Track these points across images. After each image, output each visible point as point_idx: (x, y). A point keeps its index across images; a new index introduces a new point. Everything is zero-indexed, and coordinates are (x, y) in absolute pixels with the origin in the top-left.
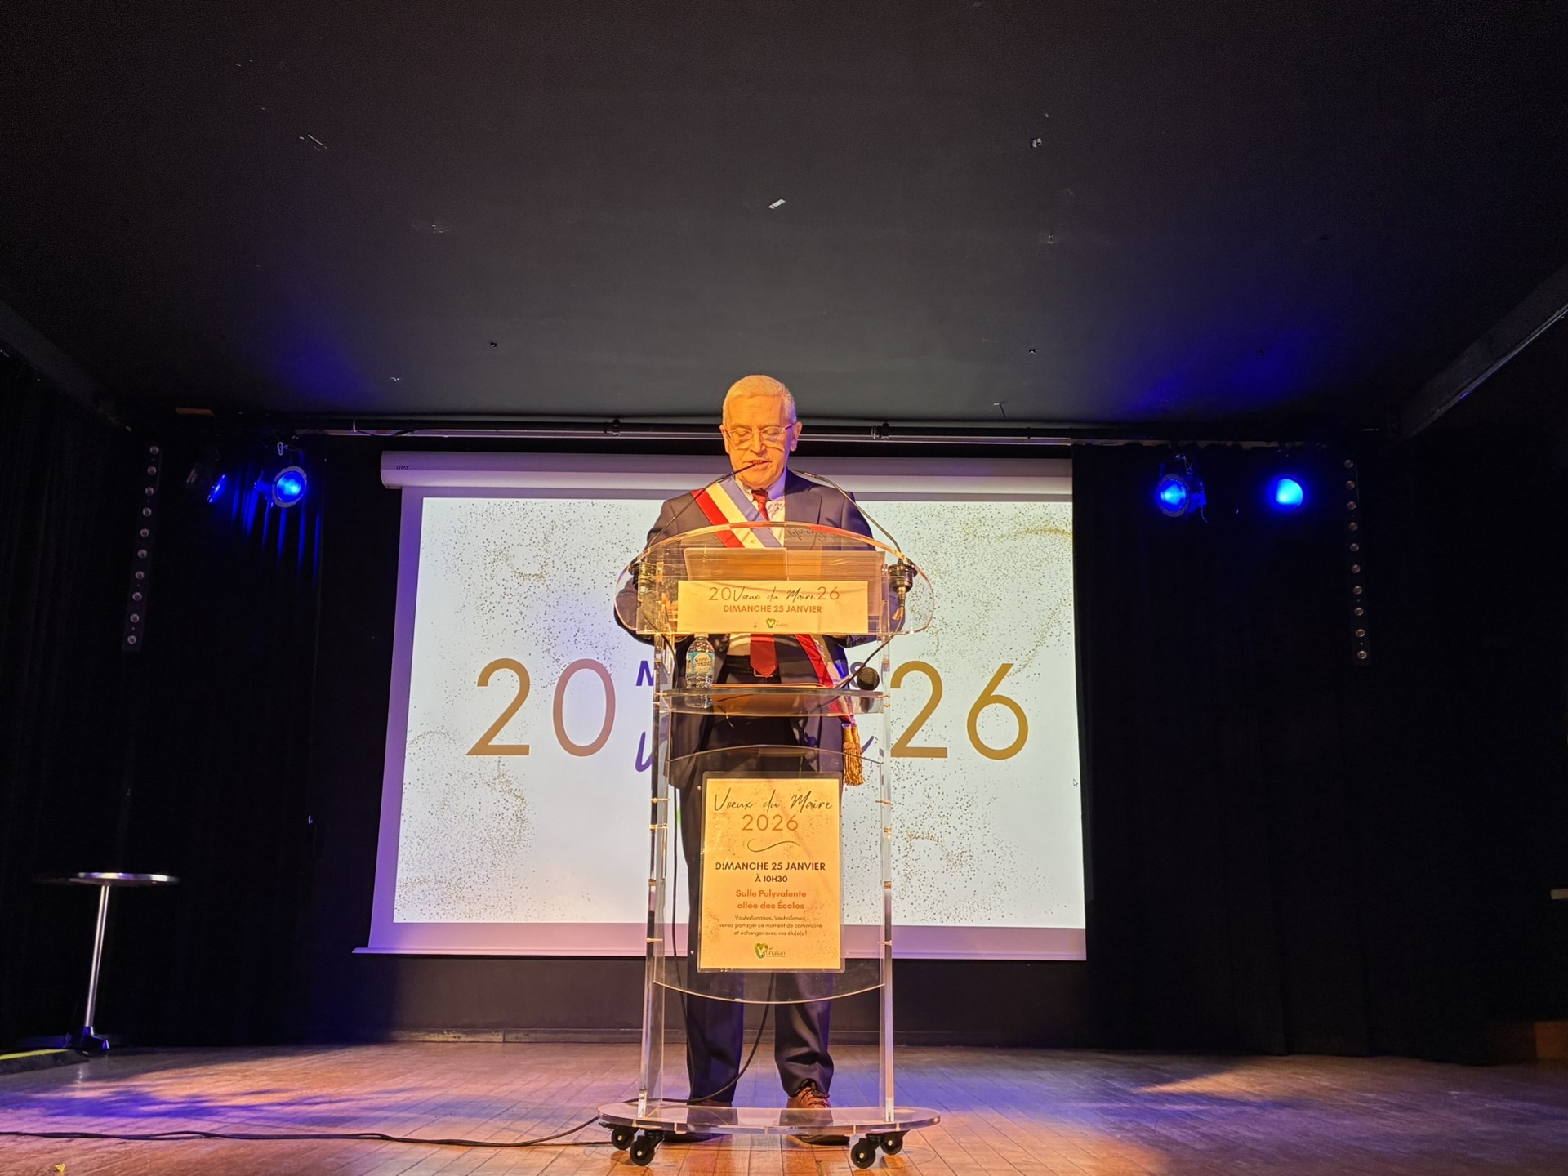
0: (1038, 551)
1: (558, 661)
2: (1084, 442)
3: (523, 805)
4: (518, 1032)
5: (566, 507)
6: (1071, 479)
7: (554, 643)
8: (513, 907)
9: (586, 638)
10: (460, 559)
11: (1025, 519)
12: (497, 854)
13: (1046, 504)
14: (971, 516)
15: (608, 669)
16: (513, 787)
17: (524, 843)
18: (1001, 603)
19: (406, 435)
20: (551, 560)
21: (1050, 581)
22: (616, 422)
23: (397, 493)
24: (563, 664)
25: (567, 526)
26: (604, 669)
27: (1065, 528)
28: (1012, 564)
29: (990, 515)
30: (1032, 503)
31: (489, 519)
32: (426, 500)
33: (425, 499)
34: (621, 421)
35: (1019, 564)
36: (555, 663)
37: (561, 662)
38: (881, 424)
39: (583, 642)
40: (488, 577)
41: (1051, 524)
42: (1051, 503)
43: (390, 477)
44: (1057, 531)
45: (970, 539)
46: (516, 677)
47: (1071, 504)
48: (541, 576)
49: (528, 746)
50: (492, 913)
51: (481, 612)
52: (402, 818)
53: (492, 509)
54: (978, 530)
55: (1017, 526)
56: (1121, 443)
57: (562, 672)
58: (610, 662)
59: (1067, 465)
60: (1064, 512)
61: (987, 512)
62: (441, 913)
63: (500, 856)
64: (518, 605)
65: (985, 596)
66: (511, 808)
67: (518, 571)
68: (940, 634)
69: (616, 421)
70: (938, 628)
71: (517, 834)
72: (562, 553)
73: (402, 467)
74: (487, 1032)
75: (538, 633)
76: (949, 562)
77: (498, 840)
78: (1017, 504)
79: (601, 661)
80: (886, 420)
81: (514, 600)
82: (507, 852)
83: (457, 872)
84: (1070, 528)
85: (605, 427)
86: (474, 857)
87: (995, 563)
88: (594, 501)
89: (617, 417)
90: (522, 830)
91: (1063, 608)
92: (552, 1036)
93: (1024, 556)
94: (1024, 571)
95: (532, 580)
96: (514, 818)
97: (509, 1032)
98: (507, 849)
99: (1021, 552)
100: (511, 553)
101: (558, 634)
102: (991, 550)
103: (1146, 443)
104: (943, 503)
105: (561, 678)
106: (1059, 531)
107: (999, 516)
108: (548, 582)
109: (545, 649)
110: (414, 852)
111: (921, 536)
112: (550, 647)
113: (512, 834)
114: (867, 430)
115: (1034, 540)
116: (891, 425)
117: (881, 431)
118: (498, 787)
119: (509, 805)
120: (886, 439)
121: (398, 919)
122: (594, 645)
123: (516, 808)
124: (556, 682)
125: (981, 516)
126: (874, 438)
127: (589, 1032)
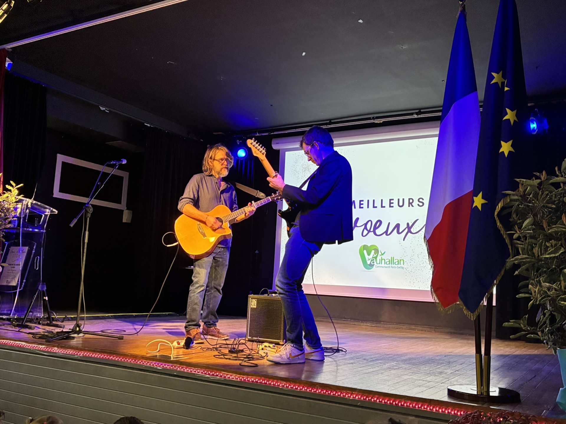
10: (296, 170)
19: (272, 134)
22: (330, 122)
23: (278, 152)
32: (286, 153)
34: (332, 121)
38: (417, 111)
43: (275, 147)
73: (277, 143)
85: (326, 124)
89: (330, 120)
114: (412, 114)
116: (422, 111)
117: (417, 114)
120: (419, 116)
126: (415, 116)
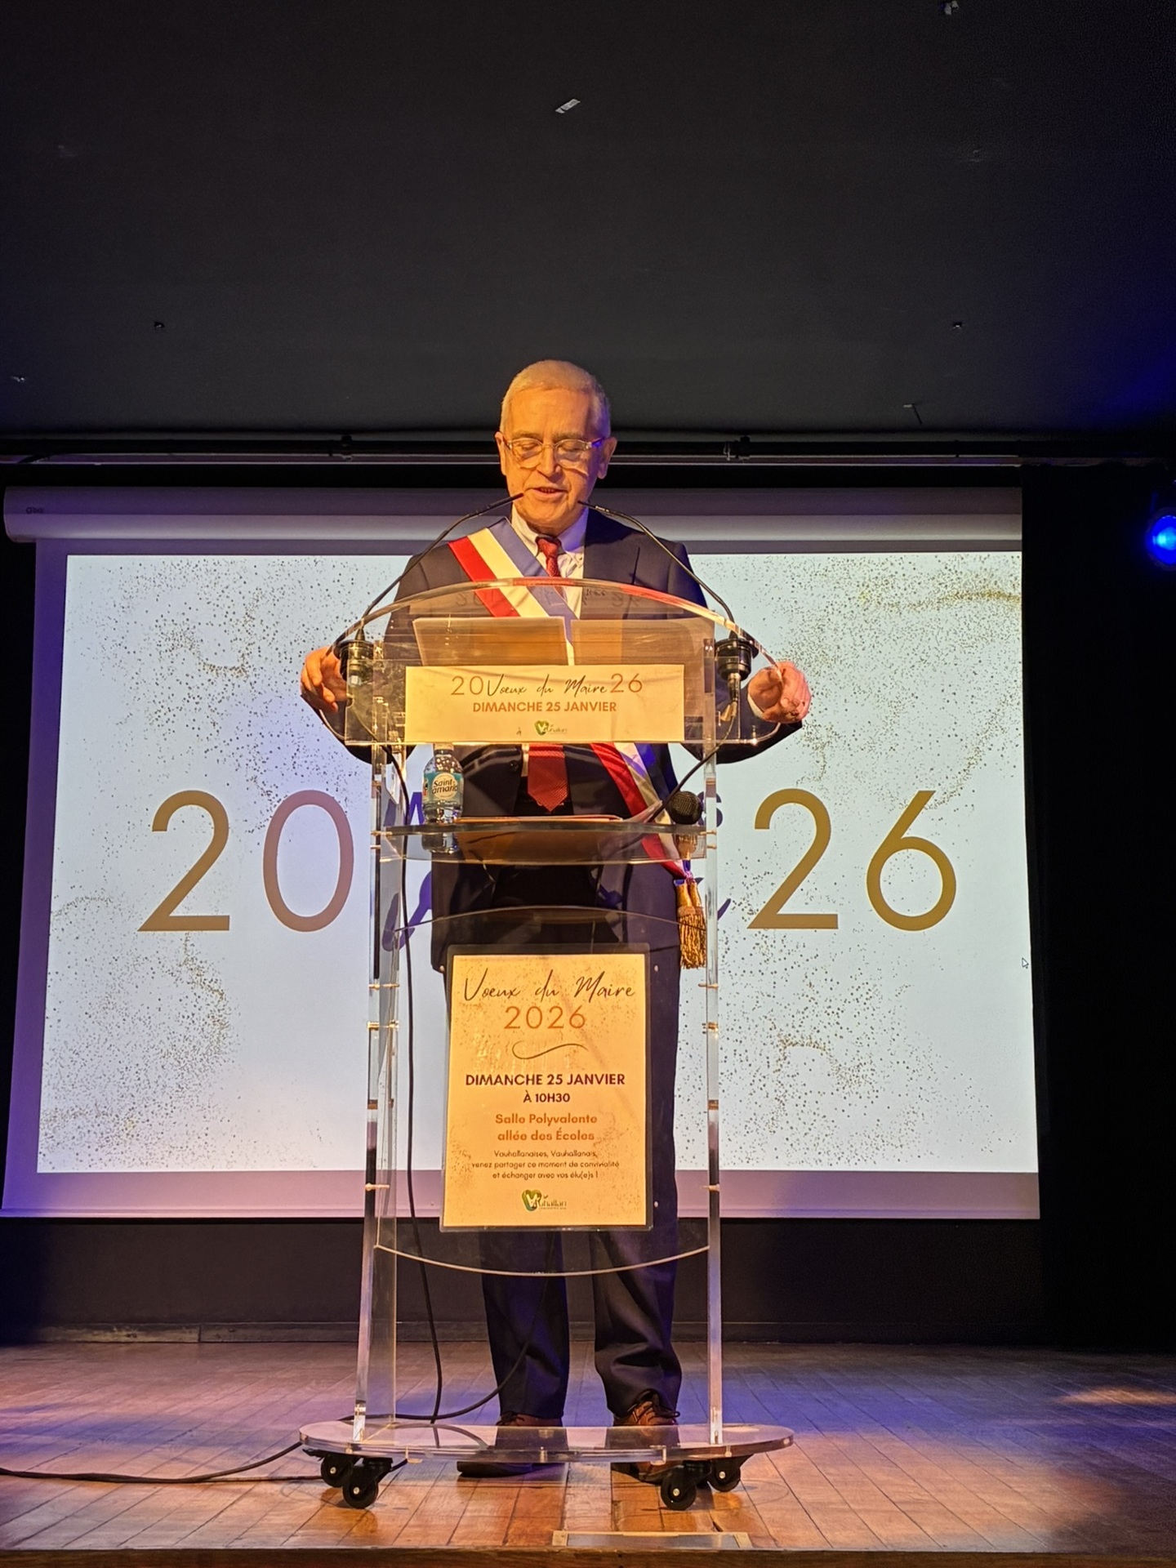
0: (972, 625)
1: (268, 793)
2: (1038, 461)
3: (221, 1003)
4: (220, 1328)
5: (277, 568)
6: (1019, 518)
7: (265, 767)
8: (209, 1149)
9: (309, 759)
10: (124, 645)
11: (954, 577)
12: (186, 1073)
13: (984, 554)
14: (875, 574)
15: (342, 805)
16: (208, 977)
17: (224, 1056)
18: (918, 703)
19: (38, 462)
20: (255, 647)
21: (990, 670)
22: (347, 440)
23: (27, 551)
24: (277, 799)
25: (278, 594)
26: (337, 804)
27: (1011, 591)
28: (933, 643)
29: (901, 573)
30: (963, 554)
31: (164, 586)
32: (73, 561)
33: (70, 558)
34: (355, 438)
35: (944, 644)
36: (266, 797)
37: (273, 795)
38: (738, 438)
39: (306, 765)
40: (165, 672)
41: (992, 585)
42: (992, 554)
43: (18, 527)
44: (1000, 595)
45: (872, 608)
46: (209, 818)
47: (1020, 554)
48: (241, 670)
49: (228, 917)
50: (180, 1158)
51: (156, 723)
52: (47, 1023)
53: (168, 571)
54: (884, 595)
55: (942, 588)
56: (1095, 462)
57: (275, 810)
58: (345, 794)
59: (1015, 496)
60: (1008, 567)
61: (897, 568)
62: (105, 1159)
63: (190, 1076)
64: (209, 713)
65: (894, 693)
66: (204, 1006)
67: (209, 662)
68: (827, 751)
69: (346, 438)
70: (825, 740)
71: (215, 1043)
72: (272, 636)
73: (34, 511)
74: (174, 1328)
75: (241, 751)
76: (840, 643)
77: (187, 1053)
78: (941, 555)
79: (332, 793)
80: (745, 432)
81: (204, 705)
82: (200, 1070)
83: (128, 1100)
84: (1018, 591)
85: (329, 448)
86: (153, 1077)
87: (908, 644)
88: (318, 558)
89: (347, 432)
90: (221, 1039)
91: (1008, 709)
92: (269, 1333)
93: (951, 635)
94: (951, 655)
95: (229, 675)
96: (210, 1021)
97: (209, 1328)
98: (200, 1065)
99: (947, 627)
100: (198, 636)
101: (269, 755)
102: (902, 625)
103: (1131, 462)
104: (832, 556)
105: (273, 818)
106: (1004, 595)
107: (915, 573)
108: (252, 679)
109: (249, 777)
110: (65, 1072)
111: (800, 604)
112: (258, 774)
113: (207, 1044)
114: (717, 448)
115: (967, 608)
116: (753, 439)
117: (737, 449)
118: (186, 977)
119: (202, 1003)
120: (744, 462)
121: (43, 1167)
122: (322, 771)
123: (212, 1007)
124: (267, 824)
125: (887, 574)
126: (728, 459)
127: (322, 1327)
